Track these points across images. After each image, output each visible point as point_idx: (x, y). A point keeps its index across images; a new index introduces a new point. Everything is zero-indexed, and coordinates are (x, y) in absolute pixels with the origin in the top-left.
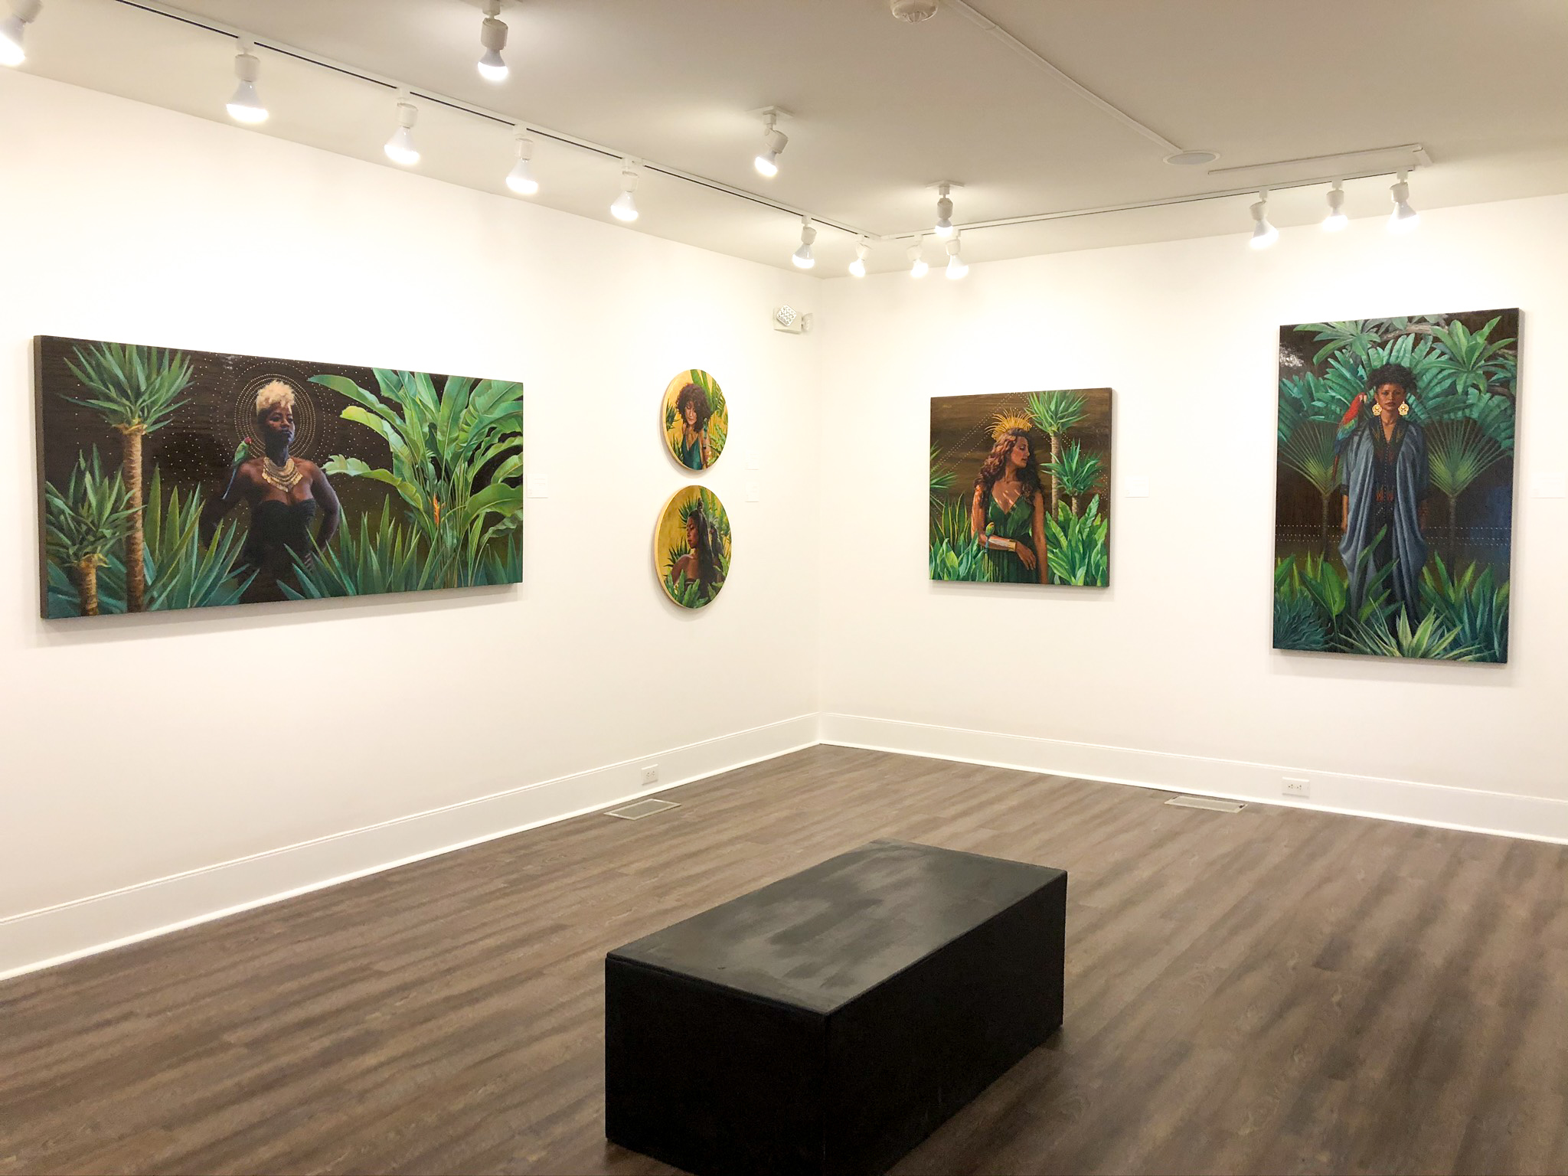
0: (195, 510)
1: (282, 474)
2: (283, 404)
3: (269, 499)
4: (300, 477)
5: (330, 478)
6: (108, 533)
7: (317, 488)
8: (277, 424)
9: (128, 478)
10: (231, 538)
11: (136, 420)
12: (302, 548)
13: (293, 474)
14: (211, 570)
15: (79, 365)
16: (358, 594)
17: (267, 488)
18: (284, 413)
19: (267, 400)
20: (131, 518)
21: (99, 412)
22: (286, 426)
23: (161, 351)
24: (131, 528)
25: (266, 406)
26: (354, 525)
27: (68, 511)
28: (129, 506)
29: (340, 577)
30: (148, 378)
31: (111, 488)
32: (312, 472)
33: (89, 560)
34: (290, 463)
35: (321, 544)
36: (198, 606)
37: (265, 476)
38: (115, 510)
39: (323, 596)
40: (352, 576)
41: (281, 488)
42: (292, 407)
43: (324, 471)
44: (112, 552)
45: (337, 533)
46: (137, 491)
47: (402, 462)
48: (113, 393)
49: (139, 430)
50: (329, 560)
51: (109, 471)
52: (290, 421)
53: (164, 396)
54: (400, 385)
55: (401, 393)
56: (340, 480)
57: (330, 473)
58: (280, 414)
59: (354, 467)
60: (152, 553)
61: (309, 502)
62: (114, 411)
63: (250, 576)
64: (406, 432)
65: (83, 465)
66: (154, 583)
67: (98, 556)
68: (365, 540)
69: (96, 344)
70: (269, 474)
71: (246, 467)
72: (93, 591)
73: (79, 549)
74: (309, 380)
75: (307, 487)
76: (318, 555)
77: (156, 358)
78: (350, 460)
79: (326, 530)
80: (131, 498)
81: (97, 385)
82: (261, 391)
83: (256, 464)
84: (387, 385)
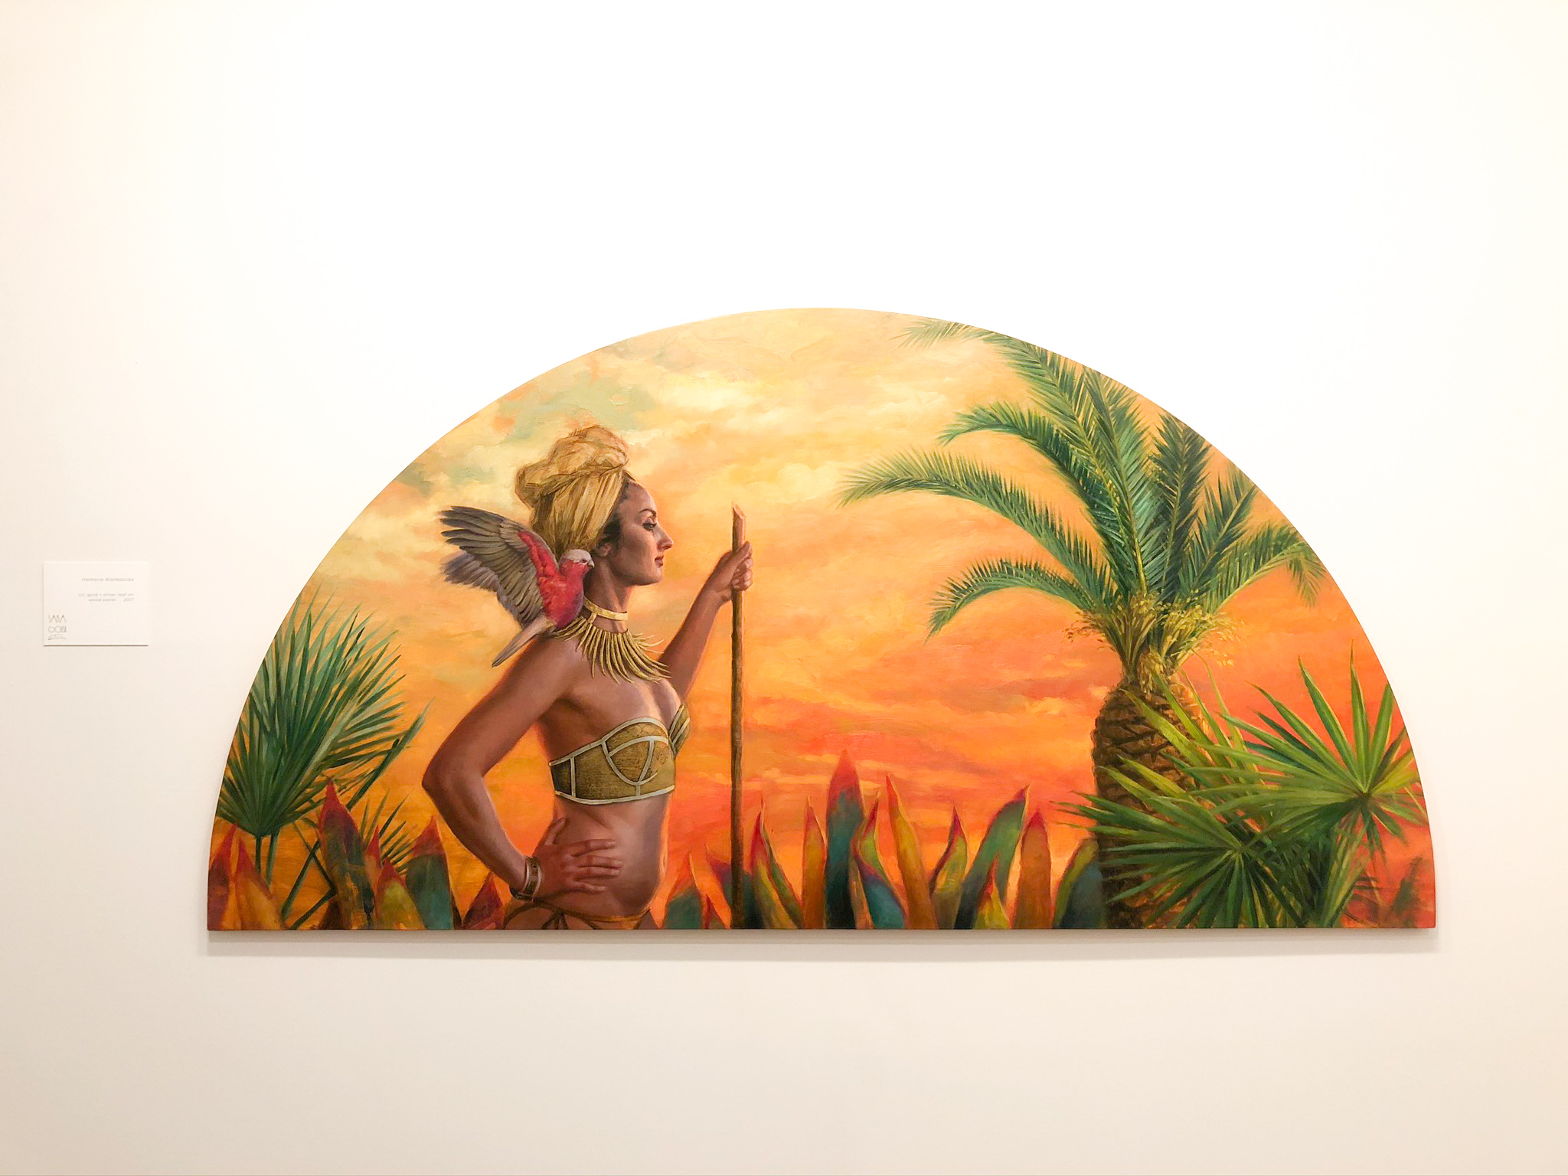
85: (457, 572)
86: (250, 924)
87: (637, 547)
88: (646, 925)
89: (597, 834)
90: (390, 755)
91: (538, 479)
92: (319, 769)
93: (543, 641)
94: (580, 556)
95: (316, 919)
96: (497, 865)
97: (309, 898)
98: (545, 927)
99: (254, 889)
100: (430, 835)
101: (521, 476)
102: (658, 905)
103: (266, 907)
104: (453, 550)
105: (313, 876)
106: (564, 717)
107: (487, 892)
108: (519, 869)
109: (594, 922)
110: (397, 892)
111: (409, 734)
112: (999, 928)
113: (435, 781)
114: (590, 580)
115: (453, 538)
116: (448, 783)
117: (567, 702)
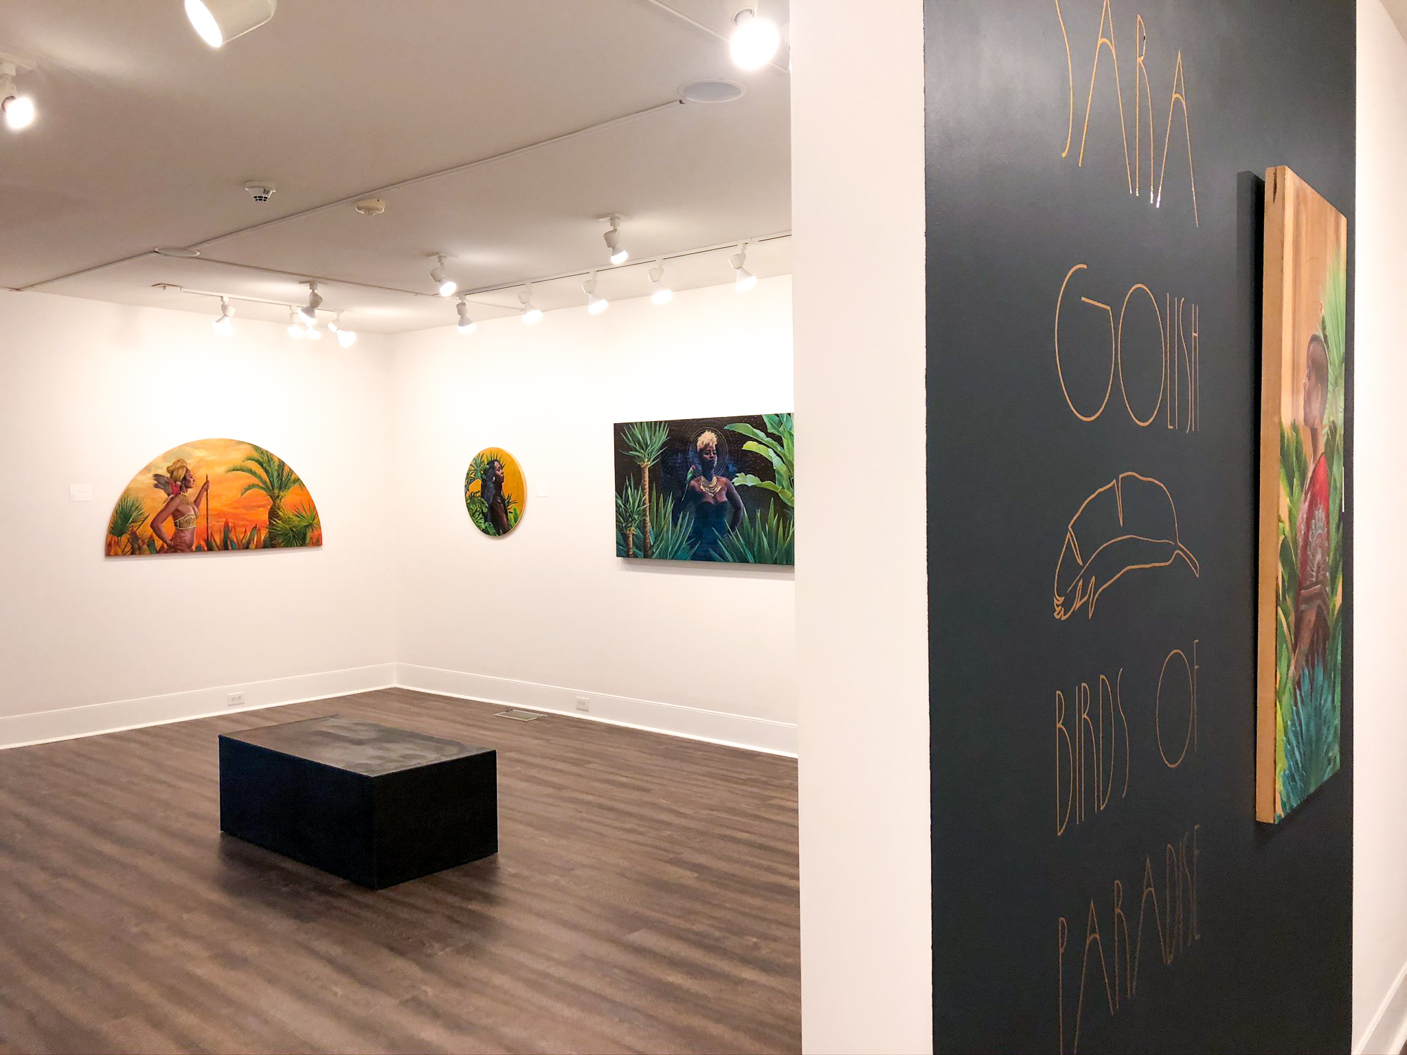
0: (670, 508)
1: (710, 486)
2: (711, 445)
3: (705, 500)
4: (720, 488)
5: (736, 487)
6: (636, 517)
7: (729, 494)
8: (709, 456)
9: (643, 489)
10: (687, 522)
11: (646, 460)
12: (722, 530)
13: (715, 486)
14: (677, 540)
15: (626, 435)
16: (755, 563)
17: (702, 494)
18: (711, 449)
19: (703, 443)
20: (644, 510)
21: (634, 457)
22: (711, 457)
23: (656, 422)
24: (645, 515)
25: (702, 446)
26: (752, 519)
27: (623, 506)
28: (644, 504)
29: (744, 550)
30: (650, 438)
31: (638, 493)
32: (726, 484)
33: (630, 530)
34: (715, 479)
35: (733, 530)
36: (672, 559)
37: (702, 487)
38: (639, 506)
39: (735, 561)
40: (753, 553)
41: (710, 494)
42: (716, 446)
43: (733, 483)
44: (638, 527)
45: (742, 522)
46: (647, 496)
47: (782, 476)
48: (638, 448)
49: (647, 465)
50: (738, 540)
51: (636, 488)
52: (714, 454)
53: (657, 446)
54: (780, 423)
55: (781, 429)
56: (742, 488)
57: (736, 484)
58: (710, 451)
59: (751, 480)
60: (653, 528)
61: (725, 502)
62: (638, 456)
63: (696, 545)
64: (785, 456)
65: (628, 484)
66: (654, 543)
67: (633, 528)
68: (759, 530)
69: (631, 424)
70: (704, 487)
71: (693, 482)
72: (631, 546)
73: (626, 525)
74: (725, 428)
75: (724, 493)
76: (731, 535)
77: (654, 426)
78: (748, 476)
79: (735, 521)
80: (645, 500)
81: (632, 444)
82: (699, 438)
83: (698, 481)
84: (771, 424)
85: (156, 486)
86: (116, 555)
87: (189, 481)
88: (192, 551)
89: (182, 534)
90: (144, 521)
91: (171, 469)
92: (130, 524)
93: (172, 499)
94: (179, 483)
95: (129, 553)
96: (165, 541)
97: (128, 548)
98: (173, 552)
99: (117, 547)
100: (151, 536)
101: (168, 468)
102: (194, 548)
103: (120, 551)
104: (156, 482)
105: (129, 544)
106: (177, 513)
107: (162, 546)
108: (169, 542)
109: (182, 551)
110: (145, 547)
111: (147, 517)
112: (253, 549)
113: (152, 526)
114: (181, 487)
115: (155, 480)
116: (155, 525)
117: (177, 510)
